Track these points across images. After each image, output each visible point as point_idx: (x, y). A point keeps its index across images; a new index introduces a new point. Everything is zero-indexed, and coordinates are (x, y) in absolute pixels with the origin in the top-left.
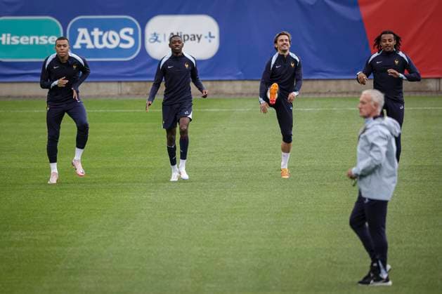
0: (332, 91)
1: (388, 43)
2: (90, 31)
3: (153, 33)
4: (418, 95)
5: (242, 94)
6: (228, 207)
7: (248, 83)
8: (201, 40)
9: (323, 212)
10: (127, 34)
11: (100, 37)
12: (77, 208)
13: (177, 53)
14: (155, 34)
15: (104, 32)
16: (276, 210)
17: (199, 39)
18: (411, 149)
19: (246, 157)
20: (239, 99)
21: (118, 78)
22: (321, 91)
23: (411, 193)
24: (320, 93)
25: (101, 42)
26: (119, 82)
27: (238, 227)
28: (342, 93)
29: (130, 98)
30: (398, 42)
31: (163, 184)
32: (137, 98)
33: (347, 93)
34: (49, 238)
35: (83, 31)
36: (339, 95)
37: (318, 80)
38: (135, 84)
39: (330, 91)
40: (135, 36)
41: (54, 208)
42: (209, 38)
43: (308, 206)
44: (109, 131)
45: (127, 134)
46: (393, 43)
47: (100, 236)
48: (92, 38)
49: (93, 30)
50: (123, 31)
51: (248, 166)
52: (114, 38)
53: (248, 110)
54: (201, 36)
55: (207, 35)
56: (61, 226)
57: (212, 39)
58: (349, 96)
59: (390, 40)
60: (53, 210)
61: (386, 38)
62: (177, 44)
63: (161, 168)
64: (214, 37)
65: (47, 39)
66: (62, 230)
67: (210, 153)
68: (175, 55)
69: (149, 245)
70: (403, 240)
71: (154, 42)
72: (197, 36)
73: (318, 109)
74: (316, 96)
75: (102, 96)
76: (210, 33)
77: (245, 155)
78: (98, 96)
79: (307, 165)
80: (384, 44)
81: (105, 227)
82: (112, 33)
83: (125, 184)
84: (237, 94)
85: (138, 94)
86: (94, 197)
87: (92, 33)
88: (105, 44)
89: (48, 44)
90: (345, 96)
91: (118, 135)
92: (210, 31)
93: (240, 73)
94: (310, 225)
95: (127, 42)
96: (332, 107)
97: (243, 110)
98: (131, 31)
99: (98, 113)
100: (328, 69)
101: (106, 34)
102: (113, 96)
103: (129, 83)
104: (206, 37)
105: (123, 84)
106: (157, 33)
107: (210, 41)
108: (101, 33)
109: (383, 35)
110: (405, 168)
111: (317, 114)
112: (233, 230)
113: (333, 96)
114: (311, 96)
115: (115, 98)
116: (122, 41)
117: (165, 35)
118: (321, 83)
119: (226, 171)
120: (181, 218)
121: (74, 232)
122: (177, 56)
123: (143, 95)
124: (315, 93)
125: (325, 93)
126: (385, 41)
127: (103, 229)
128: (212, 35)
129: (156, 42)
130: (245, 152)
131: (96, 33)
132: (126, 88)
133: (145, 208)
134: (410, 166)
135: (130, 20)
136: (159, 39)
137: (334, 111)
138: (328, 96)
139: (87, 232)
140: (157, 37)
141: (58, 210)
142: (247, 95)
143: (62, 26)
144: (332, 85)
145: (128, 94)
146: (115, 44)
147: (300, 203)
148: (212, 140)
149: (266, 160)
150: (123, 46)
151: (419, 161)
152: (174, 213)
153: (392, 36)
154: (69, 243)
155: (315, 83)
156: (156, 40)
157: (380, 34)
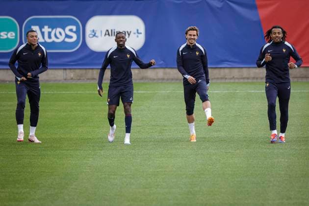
0: (235, 77)
1: (277, 35)
2: (41, 28)
3: (92, 30)
4: (304, 80)
5: (163, 79)
6: (151, 170)
7: (168, 70)
8: (131, 35)
9: (228, 174)
10: (71, 30)
11: (50, 33)
12: (29, 170)
13: (121, 47)
14: (93, 31)
15: (52, 29)
16: (190, 173)
17: (129, 35)
18: (299, 124)
19: (166, 130)
20: (162, 83)
21: (64, 66)
22: (226, 77)
23: (298, 159)
24: (226, 79)
25: (50, 37)
26: (64, 69)
27: (159, 187)
28: (244, 78)
29: (74, 82)
30: (284, 35)
31: (99, 151)
32: (79, 82)
33: (248, 78)
34: (8, 194)
35: (35, 28)
36: (242, 81)
37: (224, 68)
38: (77, 71)
39: (233, 77)
40: (77, 32)
41: (11, 170)
42: (137, 34)
43: (216, 169)
44: (57, 109)
45: (71, 111)
46: (281, 35)
47: (49, 193)
48: (43, 34)
49: (43, 27)
50: (68, 28)
51: (168, 137)
52: (60, 34)
53: (168, 92)
54: (130, 32)
55: (136, 31)
56: (17, 186)
57: (139, 35)
58: (250, 81)
59: (279, 33)
60: (11, 172)
61: (276, 32)
62: (122, 39)
63: (98, 138)
64: (141, 33)
65: (7, 35)
66: (18, 188)
67: (137, 126)
68: (119, 47)
69: (88, 200)
70: (292, 197)
71: (93, 37)
72: (128, 32)
73: (225, 92)
74: (223, 81)
75: (50, 81)
76: (138, 30)
77: (166, 128)
78: (47, 81)
79: (215, 136)
80: (274, 36)
81: (52, 186)
82: (59, 30)
83: (69, 152)
84: (159, 79)
85: (80, 79)
86: (44, 162)
87: (43, 30)
88: (53, 39)
89: (8, 38)
90: (246, 81)
91: (64, 112)
92: (138, 28)
93: (162, 62)
94: (217, 184)
95: (71, 37)
96: (236, 90)
97: (164, 92)
98: (74, 28)
99: (47, 94)
100: (232, 59)
101: (54, 30)
102: (60, 81)
103: (72, 70)
104: (135, 33)
105: (68, 71)
106: (95, 30)
107: (138, 36)
108: (50, 30)
109: (273, 29)
110: (295, 139)
111: (224, 95)
112: (156, 188)
113: (237, 81)
114: (219, 81)
115: (61, 82)
116: (67, 36)
117: (101, 31)
118: (227, 71)
119: (151, 141)
120: (114, 179)
121: (28, 190)
122: (121, 49)
123: (84, 79)
124: (222, 78)
125: (231, 79)
126: (275, 33)
127: (51, 187)
128: (139, 32)
129: (94, 37)
130: (165, 126)
131: (46, 29)
132: (71, 74)
133: (84, 171)
134: (298, 137)
135: (73, 19)
136: (96, 35)
137: (238, 92)
138: (232, 81)
139: (38, 189)
140: (95, 33)
141: (15, 172)
142: (168, 80)
143: (19, 24)
144: (236, 72)
145: (72, 79)
146: (61, 39)
147: (210, 167)
148: (139, 116)
149: (183, 132)
150: (67, 40)
151: (305, 134)
152: (108, 175)
153: (280, 30)
154: (24, 199)
155: (222, 70)
156: (94, 35)
157: (271, 28)
